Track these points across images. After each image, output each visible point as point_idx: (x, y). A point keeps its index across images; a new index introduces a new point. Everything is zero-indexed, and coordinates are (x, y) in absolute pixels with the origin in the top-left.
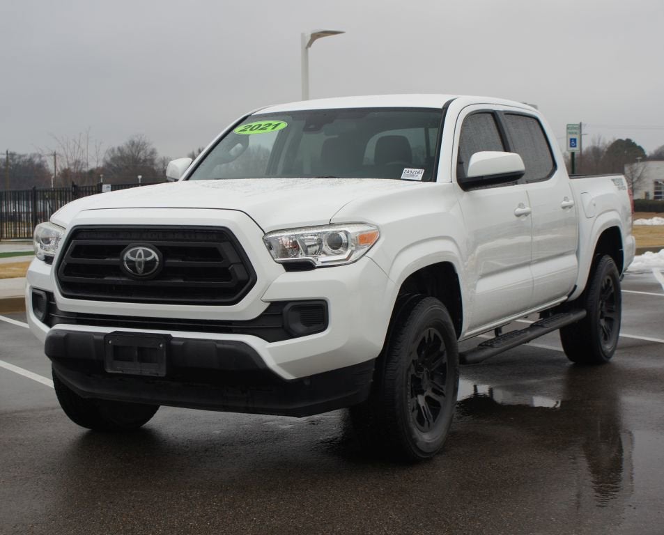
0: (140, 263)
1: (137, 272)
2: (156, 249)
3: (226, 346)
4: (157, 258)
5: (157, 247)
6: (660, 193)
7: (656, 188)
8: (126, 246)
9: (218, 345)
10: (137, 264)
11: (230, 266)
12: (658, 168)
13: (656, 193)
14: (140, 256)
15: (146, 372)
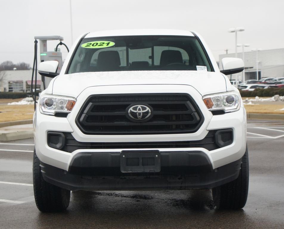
0: (140, 114)
1: (138, 118)
2: (149, 106)
3: (194, 154)
4: (150, 111)
5: (149, 104)
6: (12, 88)
7: (9, 86)
8: (130, 105)
9: (190, 154)
10: (137, 114)
11: (192, 113)
12: (10, 75)
13: (9, 88)
14: (139, 110)
15: (147, 171)
